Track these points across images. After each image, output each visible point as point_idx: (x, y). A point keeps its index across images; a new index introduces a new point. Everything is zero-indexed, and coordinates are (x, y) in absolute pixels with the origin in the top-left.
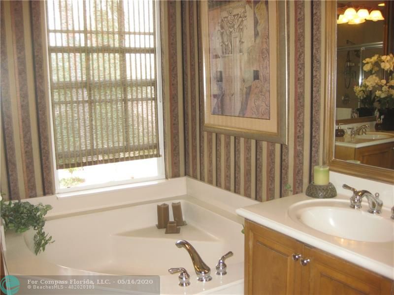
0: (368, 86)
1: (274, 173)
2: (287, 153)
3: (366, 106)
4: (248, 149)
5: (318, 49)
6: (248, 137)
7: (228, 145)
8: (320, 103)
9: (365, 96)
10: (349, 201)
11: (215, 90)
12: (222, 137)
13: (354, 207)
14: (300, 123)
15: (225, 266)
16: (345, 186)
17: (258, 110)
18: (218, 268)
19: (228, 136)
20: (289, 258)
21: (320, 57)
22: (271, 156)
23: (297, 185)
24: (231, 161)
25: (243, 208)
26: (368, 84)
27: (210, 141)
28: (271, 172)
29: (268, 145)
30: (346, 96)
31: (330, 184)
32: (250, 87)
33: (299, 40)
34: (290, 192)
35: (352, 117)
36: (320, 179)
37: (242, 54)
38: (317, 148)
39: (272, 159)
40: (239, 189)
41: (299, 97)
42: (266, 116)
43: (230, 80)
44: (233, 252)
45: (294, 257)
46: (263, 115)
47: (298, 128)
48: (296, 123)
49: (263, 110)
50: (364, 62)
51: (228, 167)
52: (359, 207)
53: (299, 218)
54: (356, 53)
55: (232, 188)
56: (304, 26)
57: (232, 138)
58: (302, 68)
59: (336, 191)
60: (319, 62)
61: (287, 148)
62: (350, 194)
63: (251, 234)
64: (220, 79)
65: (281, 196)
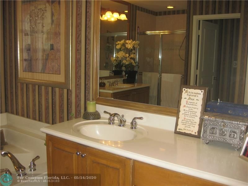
0: (118, 57)
1: (63, 107)
2: (71, 95)
3: (118, 69)
4: (47, 93)
5: (90, 33)
6: (47, 86)
7: (34, 91)
8: (90, 64)
9: (117, 63)
10: (108, 121)
11: (26, 56)
12: (30, 86)
13: (110, 124)
14: (79, 76)
15: (34, 165)
16: (105, 112)
17: (53, 68)
18: (30, 167)
19: (34, 85)
20: (74, 155)
21: (90, 37)
22: (61, 97)
23: (78, 113)
24: (36, 101)
25: (45, 127)
26: (119, 56)
27: (22, 89)
28: (61, 106)
29: (59, 90)
30: (107, 63)
31: (97, 112)
32: (48, 54)
33: (79, 26)
34: (73, 118)
35: (110, 75)
36: (91, 109)
37: (43, 33)
38: (89, 91)
39: (62, 99)
40: (42, 119)
41: (78, 61)
42: (58, 72)
43: (35, 51)
44: (39, 156)
45: (77, 153)
46: (56, 72)
47: (78, 80)
48: (76, 76)
49: (56, 68)
50: (117, 43)
51: (34, 105)
52: (113, 123)
53: (78, 131)
54: (112, 38)
55: (37, 118)
56: (81, 19)
57: (37, 87)
58: (80, 43)
59: (100, 115)
60: (90, 40)
61: (71, 91)
62: (108, 116)
63: (50, 143)
64: (29, 50)
65: (68, 120)
